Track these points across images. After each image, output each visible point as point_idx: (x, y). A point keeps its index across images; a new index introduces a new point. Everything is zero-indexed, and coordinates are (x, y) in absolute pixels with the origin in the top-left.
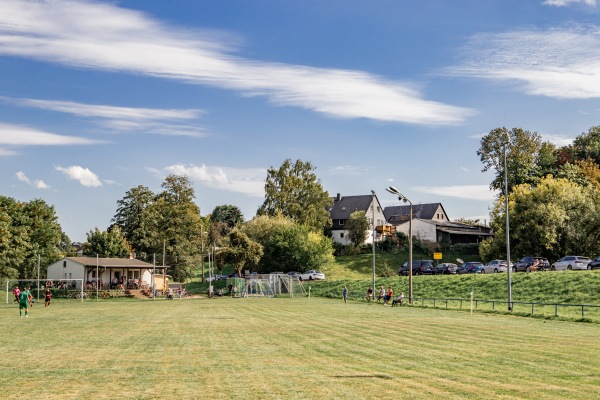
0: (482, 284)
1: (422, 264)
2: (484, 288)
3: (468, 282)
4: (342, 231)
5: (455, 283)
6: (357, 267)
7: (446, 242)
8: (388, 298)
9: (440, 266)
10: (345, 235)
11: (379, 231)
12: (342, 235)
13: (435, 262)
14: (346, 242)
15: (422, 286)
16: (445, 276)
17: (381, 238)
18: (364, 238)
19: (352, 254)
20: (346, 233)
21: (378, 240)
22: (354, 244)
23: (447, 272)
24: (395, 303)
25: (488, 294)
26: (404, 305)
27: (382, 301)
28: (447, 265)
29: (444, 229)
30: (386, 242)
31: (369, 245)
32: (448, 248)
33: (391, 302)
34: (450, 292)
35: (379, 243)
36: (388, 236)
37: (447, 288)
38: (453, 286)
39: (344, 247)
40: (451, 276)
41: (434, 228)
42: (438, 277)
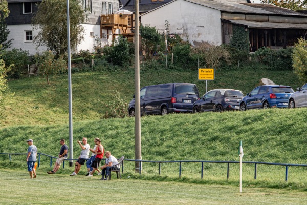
0: (283, 129)
1: (175, 91)
2: (284, 137)
3: (257, 125)
4: (29, 27)
5: (231, 128)
6: (59, 101)
7: (241, 46)
8: (95, 162)
9: (211, 94)
10: (35, 34)
11: (106, 24)
12: (29, 36)
13: (201, 86)
14: (37, 48)
15: (169, 135)
16: (214, 115)
17: (110, 41)
18: (74, 41)
19: (50, 73)
20: (37, 30)
21: (103, 44)
22: (53, 53)
23: (222, 107)
24: (107, 172)
25: (292, 149)
26: (125, 176)
27: (84, 168)
28: (223, 91)
29: (235, 19)
30: (120, 48)
31: (85, 54)
32: (245, 57)
33: (99, 170)
34: (220, 146)
35: (106, 51)
36: (124, 36)
37: (215, 139)
38: (228, 134)
39: (33, 60)
40: (226, 114)
41: (217, 17)
42: (201, 117)
